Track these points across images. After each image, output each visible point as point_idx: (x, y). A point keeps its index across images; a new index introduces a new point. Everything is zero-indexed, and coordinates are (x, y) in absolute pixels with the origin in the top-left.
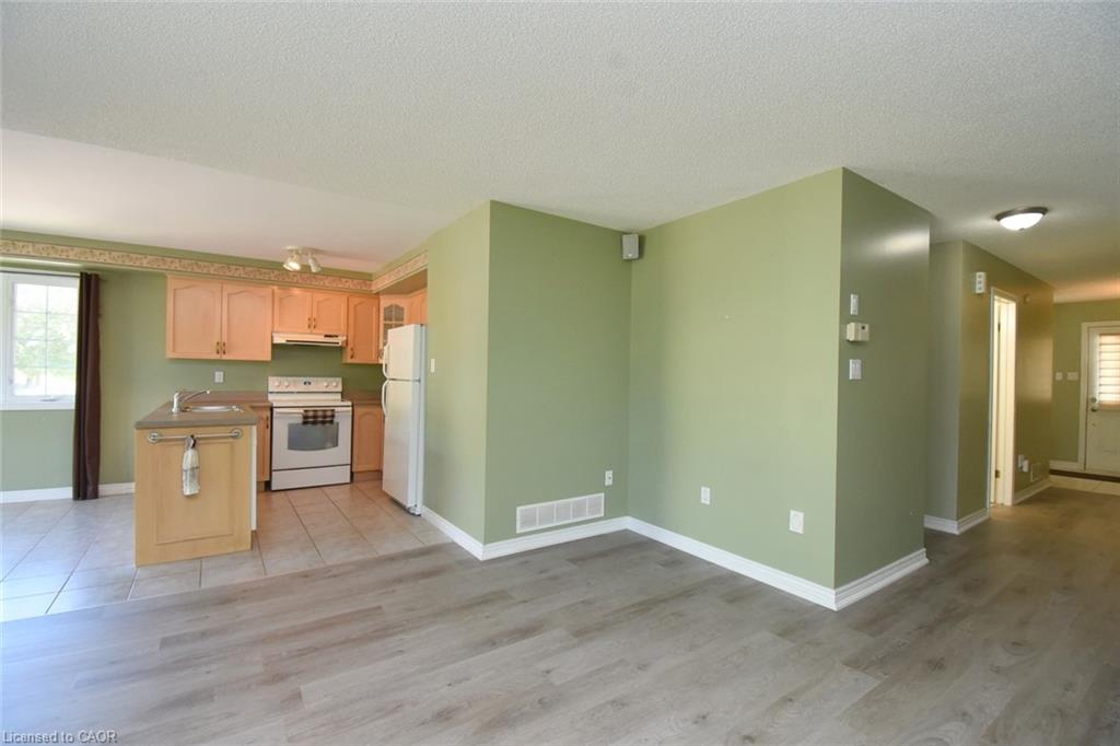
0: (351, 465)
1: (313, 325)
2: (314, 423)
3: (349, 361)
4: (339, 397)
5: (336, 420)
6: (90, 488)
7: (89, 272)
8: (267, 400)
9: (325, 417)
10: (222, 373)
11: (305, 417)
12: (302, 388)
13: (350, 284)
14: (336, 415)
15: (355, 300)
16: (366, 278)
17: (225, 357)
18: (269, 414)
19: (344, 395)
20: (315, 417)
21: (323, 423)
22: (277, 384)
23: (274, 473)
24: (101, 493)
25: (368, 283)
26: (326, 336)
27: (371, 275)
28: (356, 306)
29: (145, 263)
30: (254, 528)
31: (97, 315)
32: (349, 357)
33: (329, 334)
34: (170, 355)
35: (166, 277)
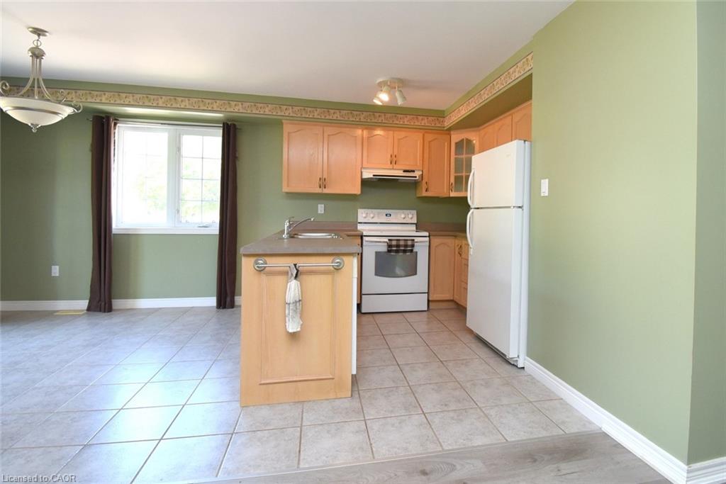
0: (428, 293)
1: (394, 161)
2: (397, 251)
3: (424, 194)
4: (414, 227)
5: (415, 250)
6: (228, 299)
7: (229, 123)
8: (356, 230)
9: (406, 246)
10: (323, 205)
11: (390, 246)
12: (385, 219)
13: (425, 122)
14: (416, 244)
15: (429, 137)
16: (440, 114)
17: (326, 191)
18: (360, 241)
19: (419, 227)
20: (398, 246)
21: (405, 251)
22: (364, 215)
23: (363, 296)
24: (236, 303)
25: (442, 119)
26: (405, 171)
27: (443, 112)
28: (430, 142)
29: (266, 111)
30: (354, 372)
31: (235, 158)
32: (424, 190)
33: (407, 168)
34: (285, 189)
35: (282, 124)
